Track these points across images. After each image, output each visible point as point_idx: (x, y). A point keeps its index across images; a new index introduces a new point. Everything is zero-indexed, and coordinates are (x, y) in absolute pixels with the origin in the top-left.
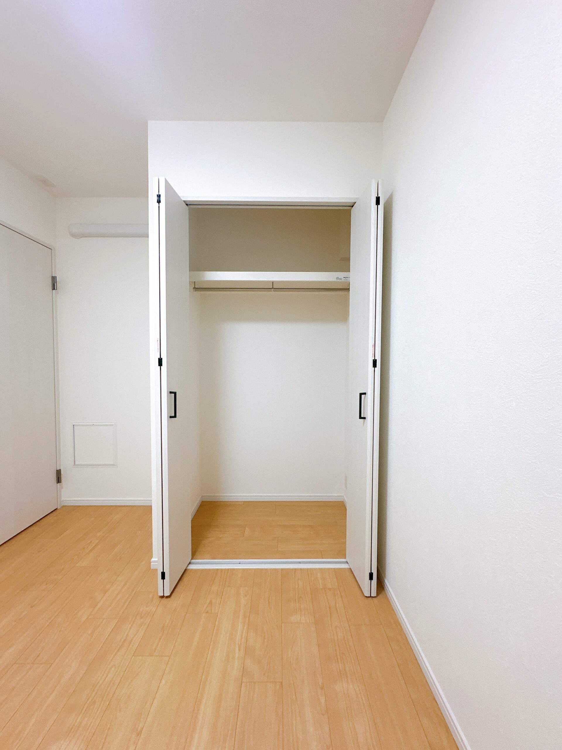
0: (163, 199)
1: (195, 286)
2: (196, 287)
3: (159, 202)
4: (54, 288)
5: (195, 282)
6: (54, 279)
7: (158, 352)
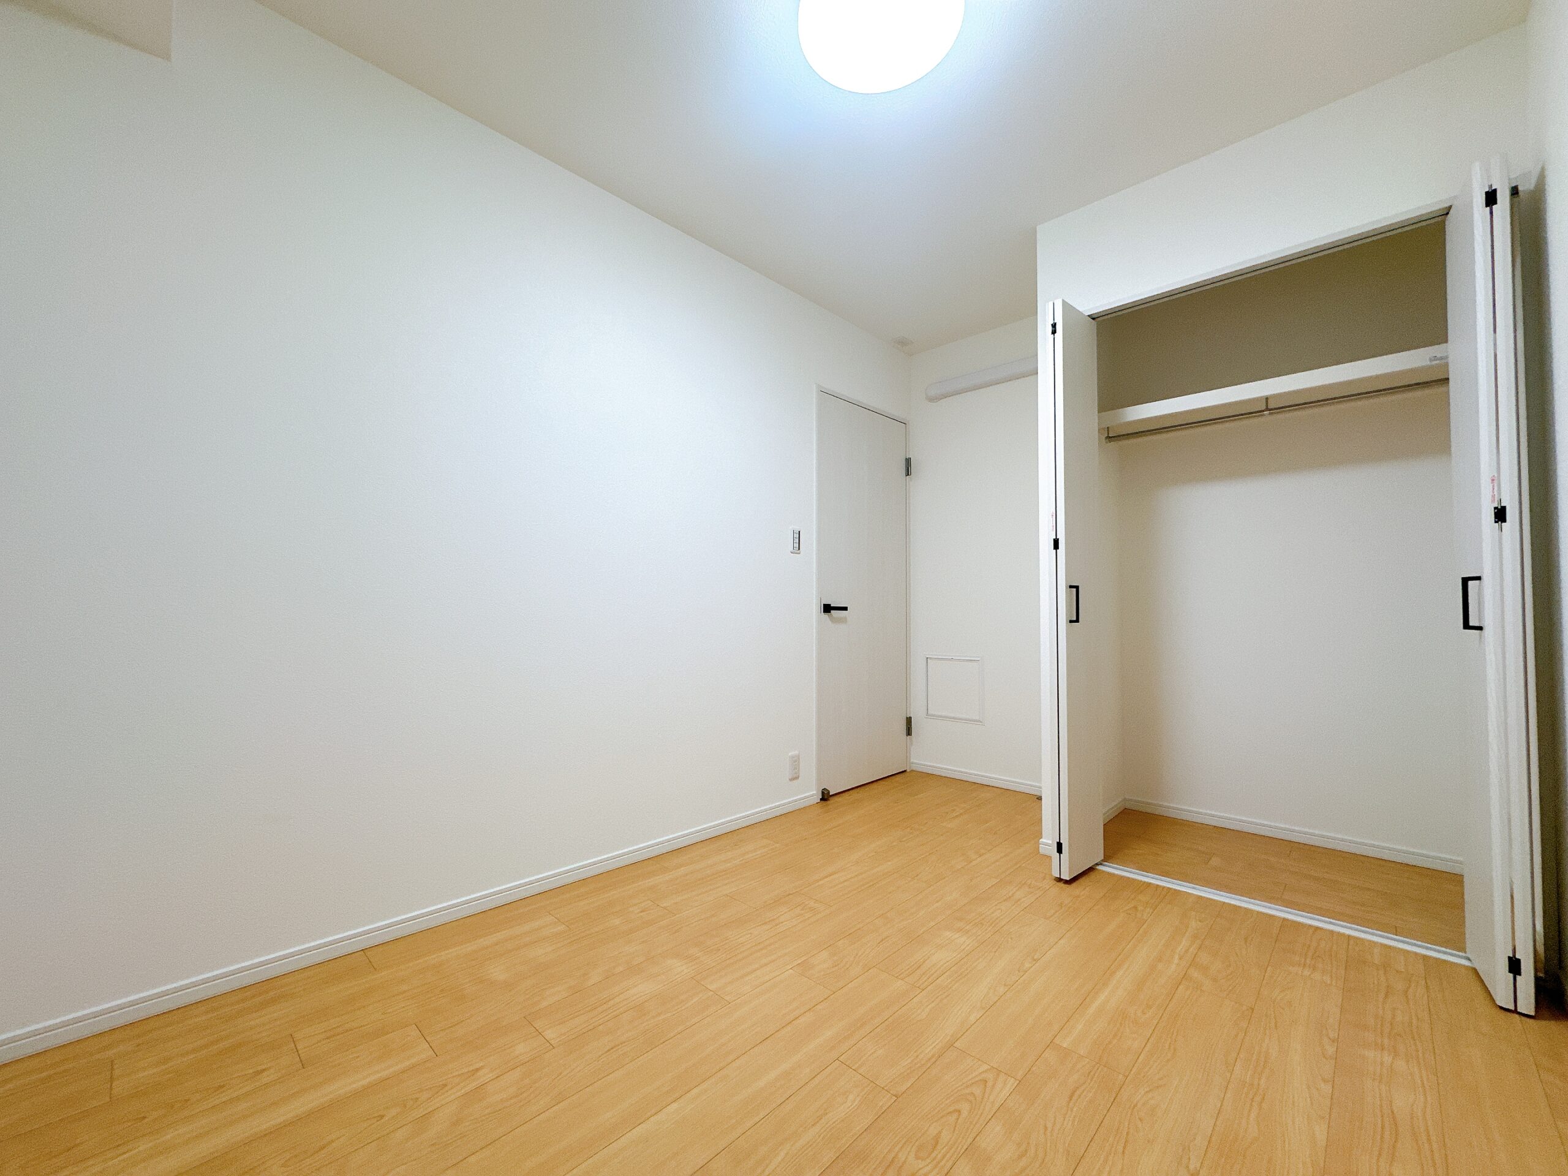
0: (1059, 328)
1: (1108, 434)
2: (1110, 435)
3: (1054, 332)
4: (908, 473)
5: (1108, 428)
6: (908, 461)
7: (1053, 530)
